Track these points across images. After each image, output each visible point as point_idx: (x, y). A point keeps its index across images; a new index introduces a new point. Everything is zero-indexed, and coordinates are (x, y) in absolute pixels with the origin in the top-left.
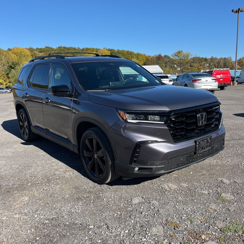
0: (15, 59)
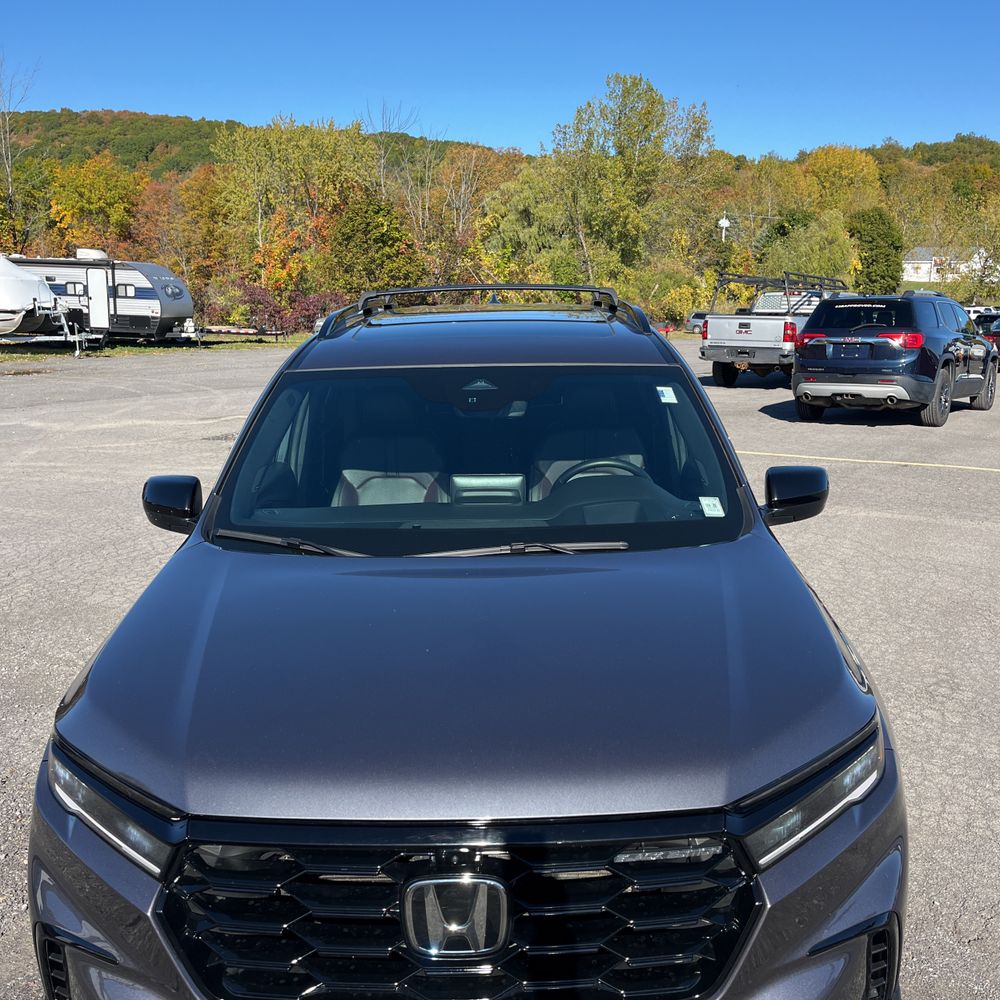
0: (810, 196)
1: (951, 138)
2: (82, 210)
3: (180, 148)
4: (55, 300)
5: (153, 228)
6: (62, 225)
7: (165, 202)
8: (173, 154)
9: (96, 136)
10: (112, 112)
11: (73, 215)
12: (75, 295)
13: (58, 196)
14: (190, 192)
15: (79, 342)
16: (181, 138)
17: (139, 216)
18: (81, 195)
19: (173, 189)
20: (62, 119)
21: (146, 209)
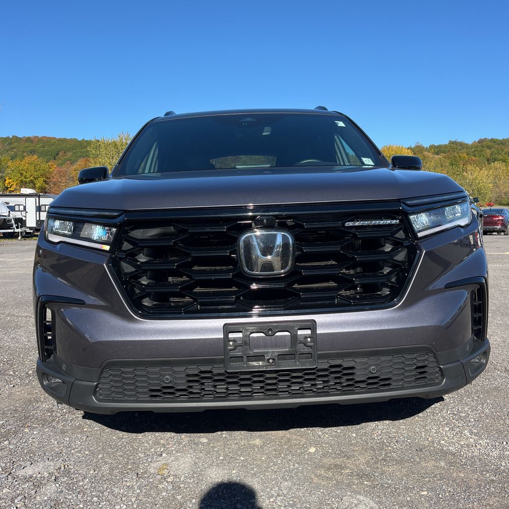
1: (447, 143)
2: (21, 181)
3: (71, 153)
4: (9, 212)
5: (57, 189)
6: (11, 189)
7: (64, 177)
8: (68, 156)
9: (30, 148)
10: (38, 137)
11: (17, 184)
12: (19, 211)
13: (9, 175)
14: (77, 171)
15: (21, 232)
16: (72, 149)
17: (50, 184)
18: (22, 174)
19: (68, 170)
20: (13, 141)
21: (54, 180)
